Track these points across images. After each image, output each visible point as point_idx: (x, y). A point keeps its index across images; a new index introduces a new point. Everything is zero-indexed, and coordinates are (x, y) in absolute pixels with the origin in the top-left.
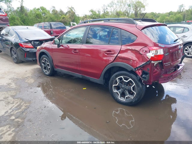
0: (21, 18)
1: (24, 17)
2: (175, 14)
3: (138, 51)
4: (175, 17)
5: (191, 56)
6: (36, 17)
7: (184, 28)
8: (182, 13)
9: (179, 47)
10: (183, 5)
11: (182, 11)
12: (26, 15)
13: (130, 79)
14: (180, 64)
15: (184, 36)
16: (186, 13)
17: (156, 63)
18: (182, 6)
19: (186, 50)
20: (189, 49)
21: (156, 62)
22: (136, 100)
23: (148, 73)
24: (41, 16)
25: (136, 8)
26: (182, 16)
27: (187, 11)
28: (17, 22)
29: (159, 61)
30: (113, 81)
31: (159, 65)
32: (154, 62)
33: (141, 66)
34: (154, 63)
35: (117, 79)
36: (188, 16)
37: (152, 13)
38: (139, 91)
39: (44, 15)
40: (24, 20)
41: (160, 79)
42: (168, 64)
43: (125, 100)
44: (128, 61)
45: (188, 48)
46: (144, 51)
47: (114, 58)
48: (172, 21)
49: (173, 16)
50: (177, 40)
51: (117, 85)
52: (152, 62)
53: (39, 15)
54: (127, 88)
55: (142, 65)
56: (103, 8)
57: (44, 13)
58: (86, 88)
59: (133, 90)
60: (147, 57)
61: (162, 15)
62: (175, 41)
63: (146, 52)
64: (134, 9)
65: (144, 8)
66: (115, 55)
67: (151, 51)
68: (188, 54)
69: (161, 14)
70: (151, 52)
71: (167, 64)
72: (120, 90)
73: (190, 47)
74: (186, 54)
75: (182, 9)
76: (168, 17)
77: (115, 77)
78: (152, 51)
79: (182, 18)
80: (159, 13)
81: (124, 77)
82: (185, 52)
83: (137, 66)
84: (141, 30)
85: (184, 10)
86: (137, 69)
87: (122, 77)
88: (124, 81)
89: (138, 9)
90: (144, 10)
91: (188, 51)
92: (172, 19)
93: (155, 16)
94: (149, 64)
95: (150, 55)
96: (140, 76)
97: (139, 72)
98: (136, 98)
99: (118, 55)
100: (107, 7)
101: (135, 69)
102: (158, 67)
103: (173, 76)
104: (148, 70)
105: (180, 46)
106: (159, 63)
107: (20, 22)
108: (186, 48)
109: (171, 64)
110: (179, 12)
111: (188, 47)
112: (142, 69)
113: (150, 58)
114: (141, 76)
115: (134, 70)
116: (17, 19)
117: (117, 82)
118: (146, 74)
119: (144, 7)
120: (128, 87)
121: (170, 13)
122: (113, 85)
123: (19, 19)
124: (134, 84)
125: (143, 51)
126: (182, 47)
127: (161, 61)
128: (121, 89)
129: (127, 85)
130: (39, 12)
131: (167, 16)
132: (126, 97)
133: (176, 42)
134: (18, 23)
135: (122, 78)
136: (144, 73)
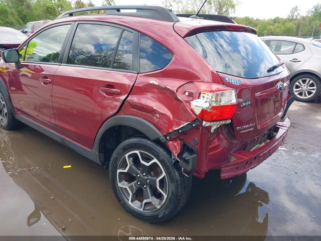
0: (20, 13)
1: (25, 11)
2: (284, 22)
3: (172, 92)
4: (283, 28)
5: (305, 98)
6: (46, 13)
7: (297, 43)
8: (296, 21)
9: (279, 85)
10: (297, 7)
11: (295, 17)
12: (28, 7)
13: (155, 160)
14: (281, 123)
15: (295, 60)
16: (302, 22)
17: (214, 126)
18: (296, 9)
19: (297, 87)
20: (303, 85)
21: (215, 123)
22: (166, 213)
23: (195, 150)
24: (55, 11)
25: (221, 7)
26: (295, 27)
27: (304, 18)
28: (11, 18)
29: (223, 122)
30: (116, 159)
31: (225, 131)
32: (208, 124)
33: (178, 130)
34: (210, 127)
35: (127, 155)
36: (305, 28)
37: (245, 17)
38: (172, 193)
39: (60, 9)
40: (25, 16)
41: (224, 167)
42: (248, 128)
43: (141, 210)
44: (150, 115)
45: (302, 83)
46: (187, 94)
47: (119, 104)
48: (278, 33)
49: (280, 25)
50: (275, 67)
51: (126, 171)
52: (204, 123)
53: (51, 9)
54: (148, 181)
55: (180, 129)
56: (165, 4)
57: (62, 7)
58: (70, 166)
59: (160, 187)
60: (192, 110)
61: (263, 22)
62: (269, 71)
63: (191, 95)
64: (216, 10)
65: (233, 9)
66: (123, 98)
67: (202, 95)
68: (301, 94)
69: (260, 20)
70: (203, 97)
71: (246, 129)
72: (133, 183)
73: (304, 82)
74: (296, 93)
75: (296, 14)
76: (271, 27)
77: (122, 151)
78: (206, 96)
79: (295, 30)
80: (257, 20)
81: (141, 154)
82: (294, 90)
83: (171, 131)
84: (183, 38)
85: (299, 17)
86: (170, 138)
87: (137, 152)
88: (142, 162)
89: (224, 10)
90: (234, 13)
91: (301, 89)
92: (278, 30)
93: (251, 24)
94: (197, 128)
95: (199, 105)
96: (176, 154)
97: (173, 144)
98: (166, 208)
99: (128, 99)
100: (172, 3)
101: (165, 136)
102: (221, 136)
103: (260, 157)
104: (194, 141)
105: (281, 83)
106: (225, 125)
107: (16, 19)
108: (297, 84)
109: (255, 127)
110: (291, 20)
111: (300, 81)
112: (181, 137)
113: (198, 112)
114: (180, 155)
115: (162, 138)
116: (12, 13)
117: (127, 165)
118: (191, 151)
119: (233, 6)
120: (150, 177)
121: (276, 21)
122: (119, 171)
123: (16, 13)
124: (164, 174)
125: (185, 93)
126: (285, 85)
127: (229, 121)
128: (135, 182)
129: (148, 173)
130: (52, 3)
131: (271, 25)
132: (146, 204)
133: (273, 73)
134: (14, 21)
135: (136, 154)
136: (185, 148)
